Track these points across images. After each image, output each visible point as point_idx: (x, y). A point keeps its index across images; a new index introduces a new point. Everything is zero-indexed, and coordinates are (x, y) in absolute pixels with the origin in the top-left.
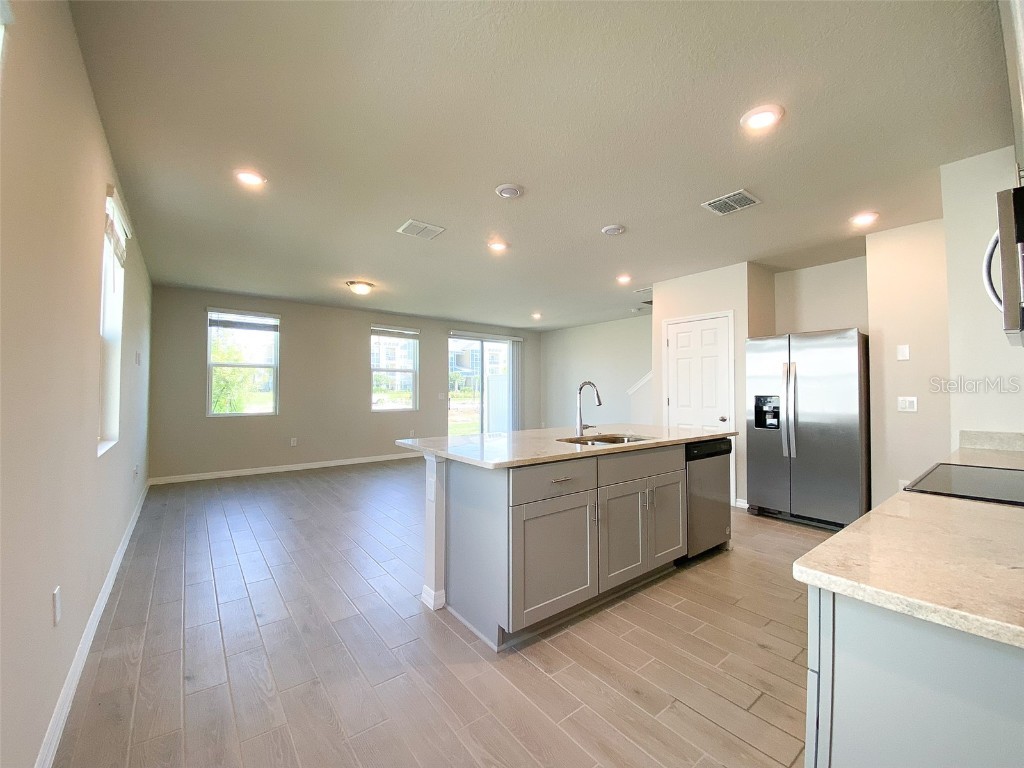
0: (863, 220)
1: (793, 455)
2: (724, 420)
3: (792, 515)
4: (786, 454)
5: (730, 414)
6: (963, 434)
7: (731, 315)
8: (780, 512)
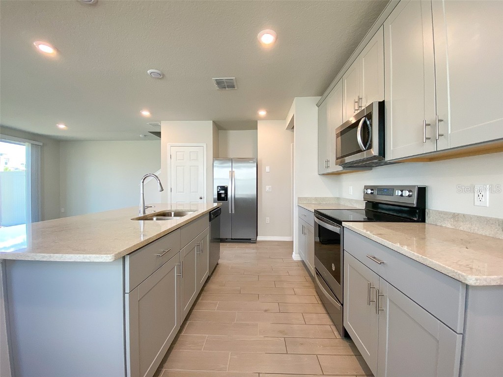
0: (262, 113)
1: (233, 212)
2: (201, 198)
3: (232, 239)
4: (230, 212)
5: (204, 195)
6: (299, 199)
7: (205, 146)
8: (227, 239)
